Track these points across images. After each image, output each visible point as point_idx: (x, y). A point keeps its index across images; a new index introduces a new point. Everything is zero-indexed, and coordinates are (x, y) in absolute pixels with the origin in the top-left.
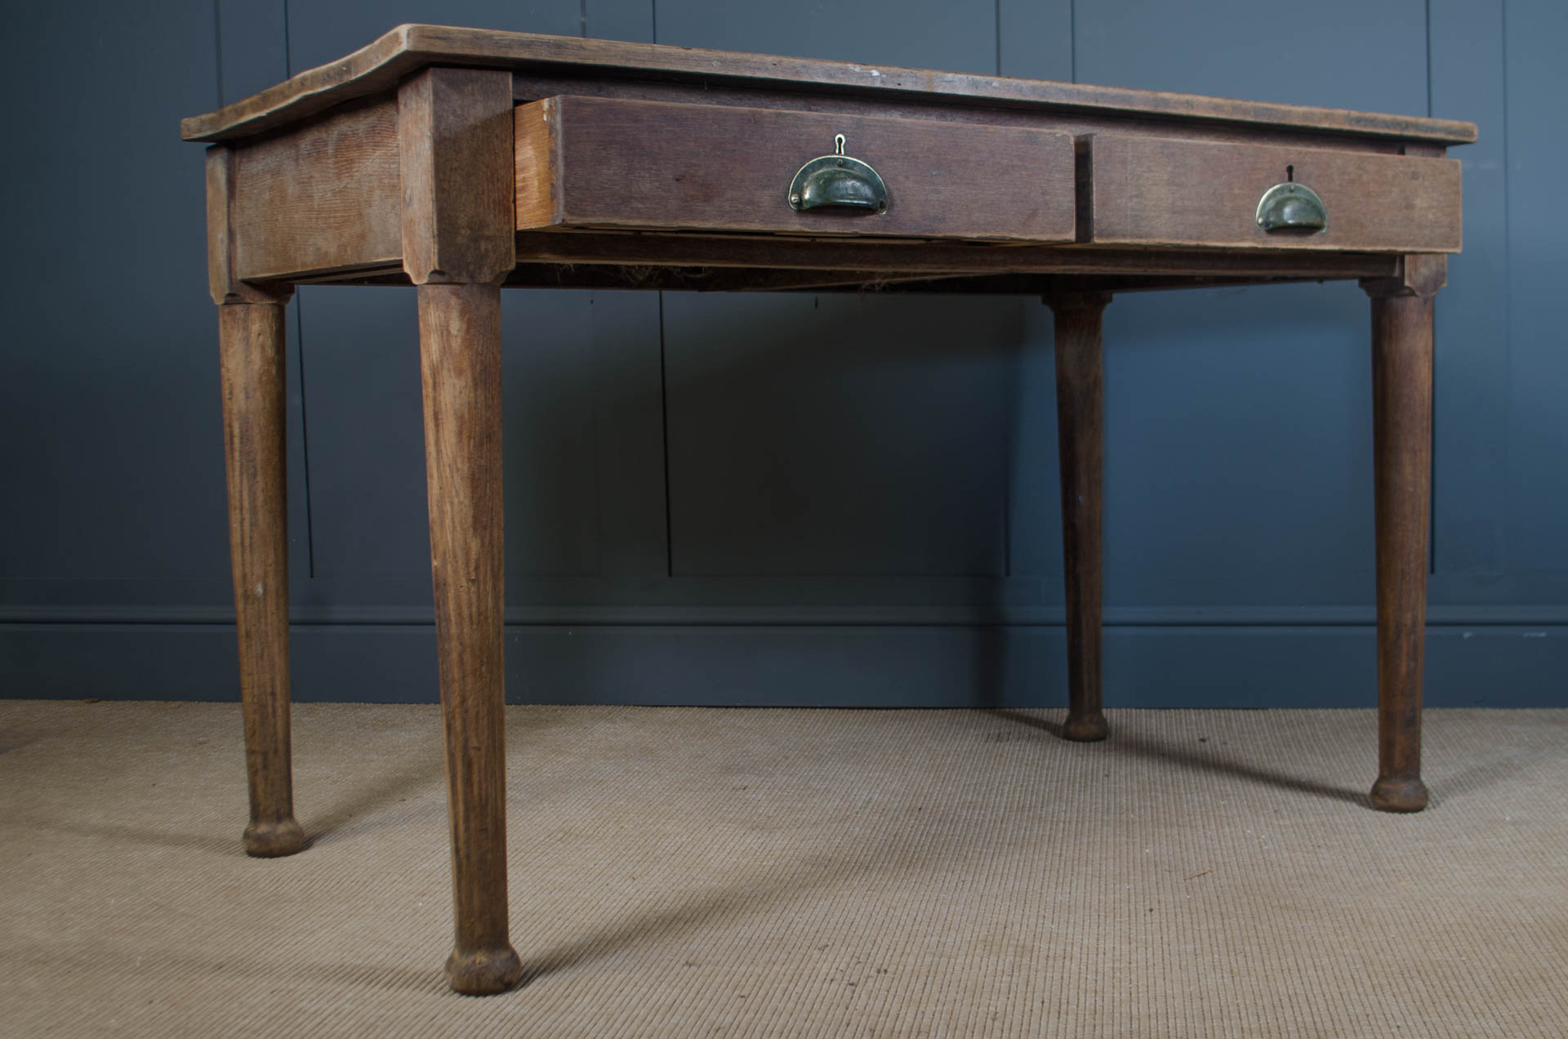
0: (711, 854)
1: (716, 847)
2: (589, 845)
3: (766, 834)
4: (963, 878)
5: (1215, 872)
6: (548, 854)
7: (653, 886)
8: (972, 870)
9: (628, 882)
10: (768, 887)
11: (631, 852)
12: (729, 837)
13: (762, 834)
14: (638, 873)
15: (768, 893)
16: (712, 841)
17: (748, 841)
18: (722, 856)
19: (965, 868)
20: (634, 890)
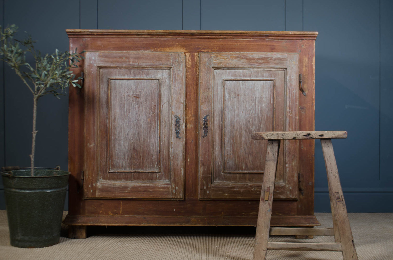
0: (109, 248)
1: (111, 246)
2: (79, 245)
3: (123, 243)
4: (172, 253)
5: (233, 251)
6: (68, 247)
7: (95, 255)
8: (174, 251)
9: (89, 254)
10: (124, 255)
11: (89, 247)
12: (114, 243)
13: (122, 243)
14: (91, 252)
15: (124, 256)
16: (110, 244)
17: (118, 244)
18: (112, 248)
19: (172, 251)
20: (91, 256)
